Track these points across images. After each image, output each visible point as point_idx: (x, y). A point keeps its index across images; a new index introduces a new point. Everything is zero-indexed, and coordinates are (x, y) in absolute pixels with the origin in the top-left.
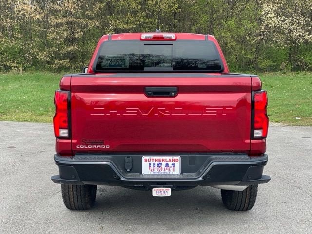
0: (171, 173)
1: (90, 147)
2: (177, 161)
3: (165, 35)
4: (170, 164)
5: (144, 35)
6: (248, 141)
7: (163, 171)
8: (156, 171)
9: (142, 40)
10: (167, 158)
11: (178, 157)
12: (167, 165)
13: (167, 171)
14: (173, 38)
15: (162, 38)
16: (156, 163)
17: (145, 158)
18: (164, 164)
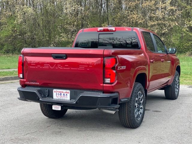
0: (66, 99)
1: (31, 83)
2: (68, 93)
3: (109, 28)
4: (65, 94)
5: (99, 29)
6: (102, 85)
7: (62, 98)
8: (59, 97)
9: (98, 31)
10: (64, 91)
11: (69, 91)
12: (64, 94)
13: (64, 98)
14: (114, 30)
15: (108, 30)
16: (59, 93)
17: (54, 90)
18: (62, 94)
